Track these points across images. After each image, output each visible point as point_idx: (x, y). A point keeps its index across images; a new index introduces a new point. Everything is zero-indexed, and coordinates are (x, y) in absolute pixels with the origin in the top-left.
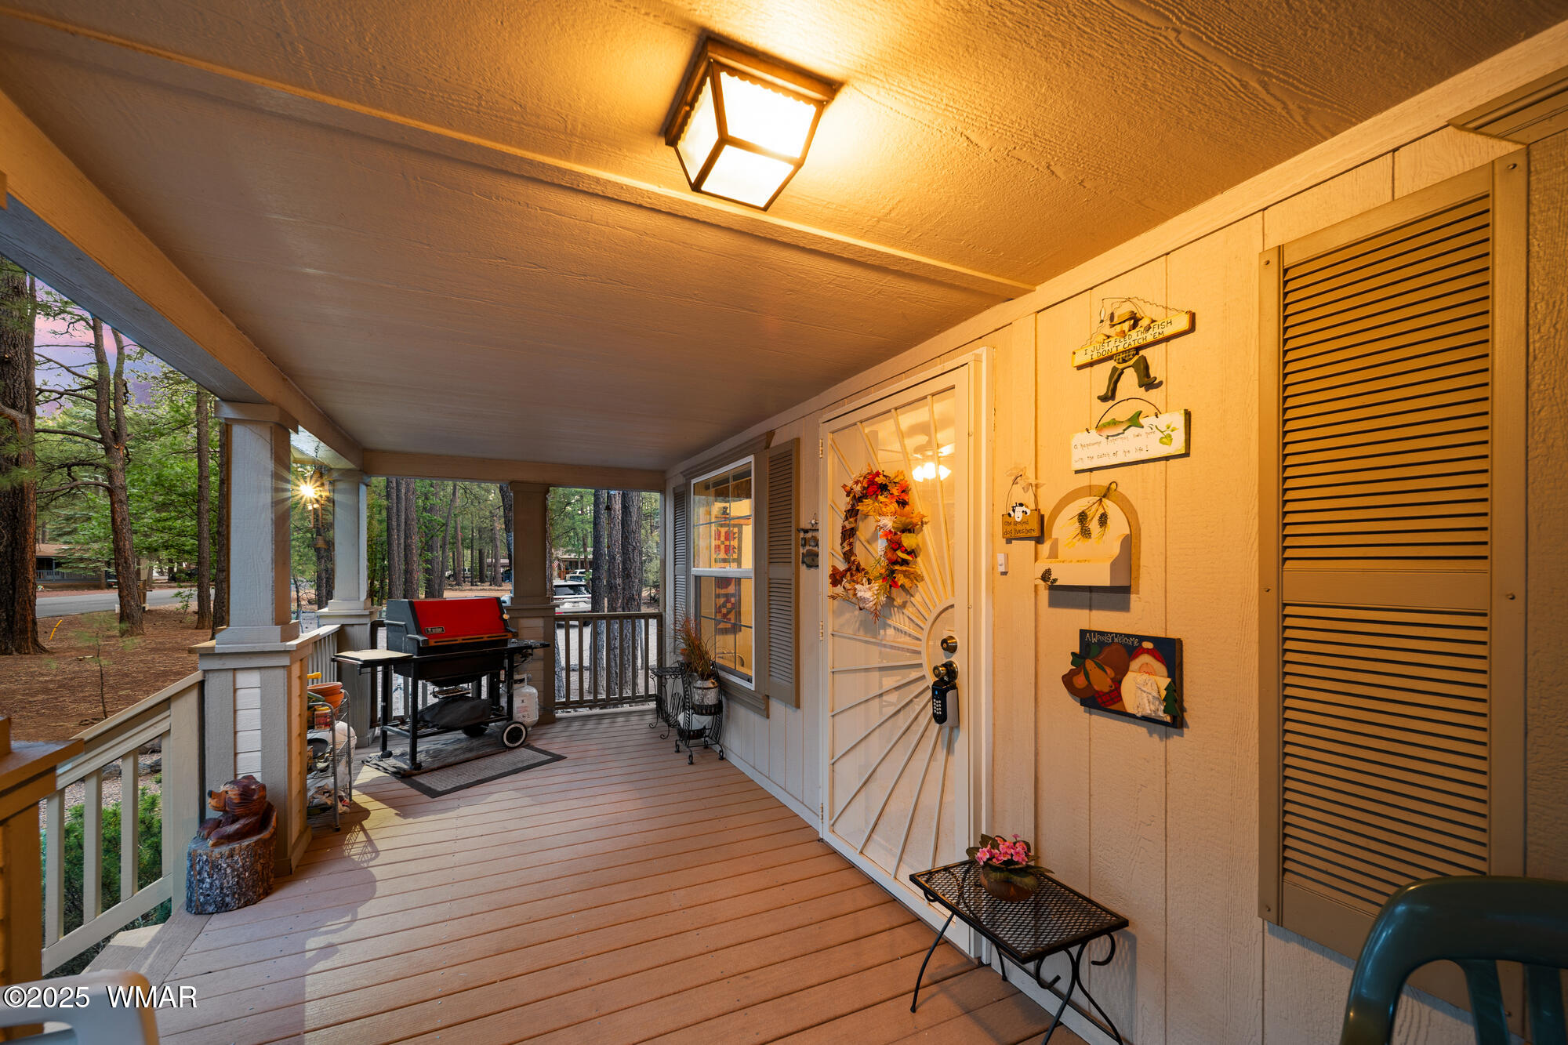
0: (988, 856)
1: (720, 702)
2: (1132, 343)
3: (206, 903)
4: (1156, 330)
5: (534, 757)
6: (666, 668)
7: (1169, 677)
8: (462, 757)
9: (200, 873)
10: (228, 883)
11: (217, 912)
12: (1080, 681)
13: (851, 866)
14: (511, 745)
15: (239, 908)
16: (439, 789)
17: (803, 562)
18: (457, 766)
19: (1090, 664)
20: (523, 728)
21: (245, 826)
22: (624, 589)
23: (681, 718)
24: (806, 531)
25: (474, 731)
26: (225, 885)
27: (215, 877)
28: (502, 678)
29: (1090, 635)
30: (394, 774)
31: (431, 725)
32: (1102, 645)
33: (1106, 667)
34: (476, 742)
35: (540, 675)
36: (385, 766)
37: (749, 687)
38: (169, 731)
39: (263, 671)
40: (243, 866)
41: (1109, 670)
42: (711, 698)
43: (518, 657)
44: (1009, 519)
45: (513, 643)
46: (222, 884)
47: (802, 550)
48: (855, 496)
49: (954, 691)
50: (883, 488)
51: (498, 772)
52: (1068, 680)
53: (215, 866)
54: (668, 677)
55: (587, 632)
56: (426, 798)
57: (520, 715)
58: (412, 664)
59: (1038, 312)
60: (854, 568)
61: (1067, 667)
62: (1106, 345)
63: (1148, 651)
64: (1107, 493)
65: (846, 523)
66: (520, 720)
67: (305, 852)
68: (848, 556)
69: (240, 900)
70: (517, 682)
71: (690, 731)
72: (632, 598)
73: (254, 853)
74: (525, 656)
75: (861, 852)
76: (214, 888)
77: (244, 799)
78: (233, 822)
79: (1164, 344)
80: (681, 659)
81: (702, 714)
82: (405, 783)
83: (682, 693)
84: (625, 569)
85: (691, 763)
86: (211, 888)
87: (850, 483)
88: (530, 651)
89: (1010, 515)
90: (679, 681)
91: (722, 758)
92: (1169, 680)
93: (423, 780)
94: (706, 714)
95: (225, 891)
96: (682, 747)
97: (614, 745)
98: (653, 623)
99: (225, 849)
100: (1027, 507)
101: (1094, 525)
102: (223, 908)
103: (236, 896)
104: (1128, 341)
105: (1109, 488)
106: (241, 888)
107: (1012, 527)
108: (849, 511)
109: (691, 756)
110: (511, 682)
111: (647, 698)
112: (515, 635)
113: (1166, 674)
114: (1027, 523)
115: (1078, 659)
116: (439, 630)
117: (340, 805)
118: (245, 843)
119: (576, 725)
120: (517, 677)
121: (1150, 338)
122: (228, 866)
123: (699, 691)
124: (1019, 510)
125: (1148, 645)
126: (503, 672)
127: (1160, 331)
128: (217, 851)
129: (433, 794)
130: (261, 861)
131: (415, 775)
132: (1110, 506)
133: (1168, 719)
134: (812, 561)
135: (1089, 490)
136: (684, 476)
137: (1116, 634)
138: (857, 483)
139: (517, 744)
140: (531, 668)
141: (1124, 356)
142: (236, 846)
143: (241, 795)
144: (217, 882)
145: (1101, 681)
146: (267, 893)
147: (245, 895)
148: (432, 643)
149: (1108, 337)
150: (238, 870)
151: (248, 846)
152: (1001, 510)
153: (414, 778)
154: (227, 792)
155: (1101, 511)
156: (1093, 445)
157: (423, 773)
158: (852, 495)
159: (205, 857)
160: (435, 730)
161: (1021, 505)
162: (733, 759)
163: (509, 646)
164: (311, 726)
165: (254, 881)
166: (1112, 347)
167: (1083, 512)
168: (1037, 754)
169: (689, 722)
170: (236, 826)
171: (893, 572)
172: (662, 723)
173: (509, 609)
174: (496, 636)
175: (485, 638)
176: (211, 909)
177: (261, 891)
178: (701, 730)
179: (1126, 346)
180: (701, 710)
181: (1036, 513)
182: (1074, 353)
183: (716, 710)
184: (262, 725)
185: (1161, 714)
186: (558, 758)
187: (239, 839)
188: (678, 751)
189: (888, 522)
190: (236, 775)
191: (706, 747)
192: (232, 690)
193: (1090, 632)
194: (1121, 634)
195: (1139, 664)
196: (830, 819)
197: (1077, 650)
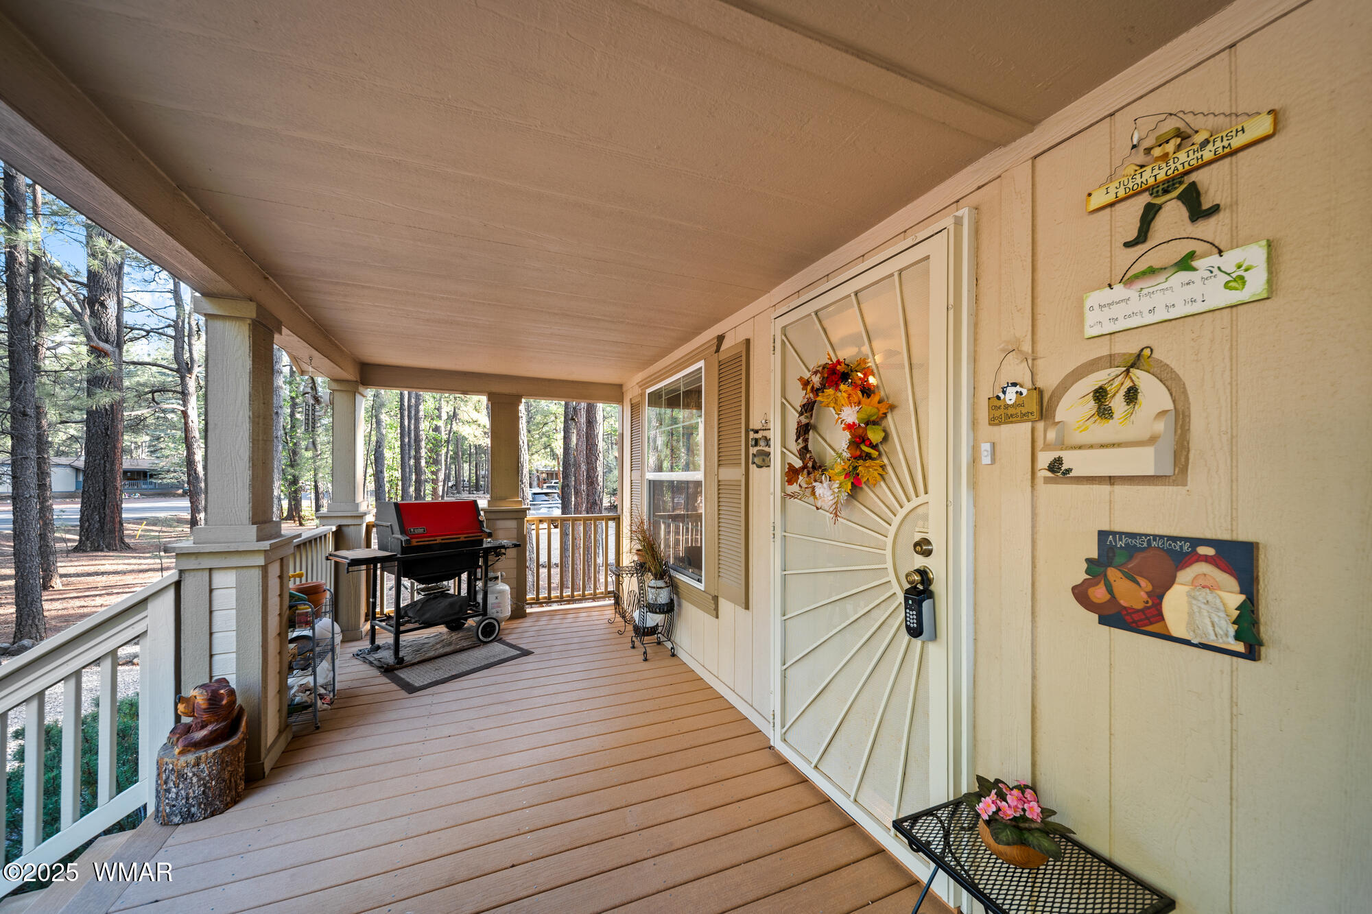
0: (994, 809)
1: (672, 600)
2: (1180, 168)
3: (172, 813)
4: (1219, 144)
5: (505, 652)
6: (623, 567)
7: (1241, 593)
8: (442, 651)
9: (166, 783)
10: (194, 792)
11: (183, 823)
12: (1099, 594)
13: (804, 780)
14: (485, 640)
15: (205, 818)
16: (417, 685)
17: (754, 463)
18: (436, 661)
19: (1112, 573)
20: (496, 624)
21: (211, 732)
22: (588, 495)
23: (636, 615)
24: (756, 432)
25: (455, 625)
26: (191, 795)
27: (181, 786)
28: (479, 575)
29: (1114, 538)
30: (379, 668)
31: (413, 621)
32: (1131, 551)
33: (1139, 579)
34: (455, 636)
35: (513, 573)
36: (371, 659)
37: (699, 587)
38: (146, 632)
39: (239, 570)
40: (209, 775)
41: (1143, 582)
42: (663, 597)
43: (491, 558)
44: (998, 403)
45: (487, 543)
46: (188, 794)
47: (753, 450)
48: (813, 387)
49: (931, 600)
50: (845, 377)
51: (471, 667)
52: (1081, 594)
53: (181, 776)
54: (624, 575)
55: (556, 533)
56: (403, 693)
57: (494, 611)
58: (396, 563)
59: (1035, 157)
60: (810, 464)
61: (1080, 576)
62: (1138, 176)
63: (1206, 559)
64: (1136, 361)
65: (802, 418)
66: (494, 616)
67: (283, 752)
68: (804, 452)
69: (206, 810)
70: (491, 579)
71: (644, 628)
72: (595, 503)
73: (220, 759)
74: (498, 555)
75: (816, 767)
76: (180, 798)
77: (213, 704)
78: (203, 727)
79: (1229, 158)
80: (636, 558)
81: (656, 613)
82: (387, 677)
83: (637, 591)
84: (589, 477)
85: (646, 660)
86: (177, 799)
87: (807, 375)
88: (503, 551)
89: (998, 398)
90: (635, 579)
91: (673, 655)
92: (1242, 597)
93: (404, 674)
94: (660, 613)
95: (191, 801)
96: (637, 643)
97: (576, 640)
98: (612, 524)
99: (191, 758)
100: (1021, 386)
101: (1117, 403)
102: (189, 818)
103: (202, 806)
104: (1173, 166)
105: (1139, 356)
106: (207, 797)
107: (1002, 411)
108: (804, 405)
109: (645, 653)
110: (487, 579)
111: (607, 594)
112: (490, 535)
113: (1237, 588)
114: (1022, 405)
115: (1096, 568)
116: (421, 531)
117: (319, 702)
118: (212, 751)
119: (544, 619)
120: (491, 575)
121: (1208, 154)
122: (194, 775)
123: (653, 590)
124: (1011, 392)
125: (1203, 550)
126: (479, 570)
127: (1226, 143)
128: (183, 759)
129: (411, 689)
130: (229, 768)
131: (397, 669)
132: (1142, 378)
133: (1240, 647)
134: (764, 459)
135: (1110, 360)
136: (640, 387)
137: (1155, 536)
138: (816, 373)
139: (490, 639)
140: (504, 566)
141: (1166, 187)
142: (203, 754)
143: (209, 699)
144: (183, 792)
145: (1132, 595)
146: (235, 802)
147: (211, 804)
148: (414, 542)
149: (1142, 166)
150: (204, 779)
151: (215, 753)
152: (985, 392)
153: (396, 672)
154: (195, 697)
155: (1128, 384)
156: (1117, 303)
157: (407, 666)
158: (809, 388)
159: (171, 766)
160: (417, 625)
161: (1014, 385)
162: (682, 655)
163: (484, 546)
164: (292, 624)
165: (221, 790)
166: (1148, 177)
167: (1101, 388)
168: (1034, 677)
169: (643, 619)
170: (204, 732)
171: (855, 468)
172: (618, 619)
173: (486, 511)
174: (472, 536)
175: (462, 538)
176: (176, 819)
177: (229, 799)
178: (653, 627)
179: (1170, 172)
180: (653, 608)
181: (1035, 394)
182: (1090, 195)
183: (668, 609)
184: (238, 626)
185: (1231, 640)
186: (526, 653)
187: (207, 746)
188: (633, 647)
189: (850, 415)
190: (211, 677)
191: (659, 643)
192: (208, 590)
193: (1114, 533)
194: (1161, 537)
195: (1193, 575)
196: (783, 726)
197: (1094, 554)
